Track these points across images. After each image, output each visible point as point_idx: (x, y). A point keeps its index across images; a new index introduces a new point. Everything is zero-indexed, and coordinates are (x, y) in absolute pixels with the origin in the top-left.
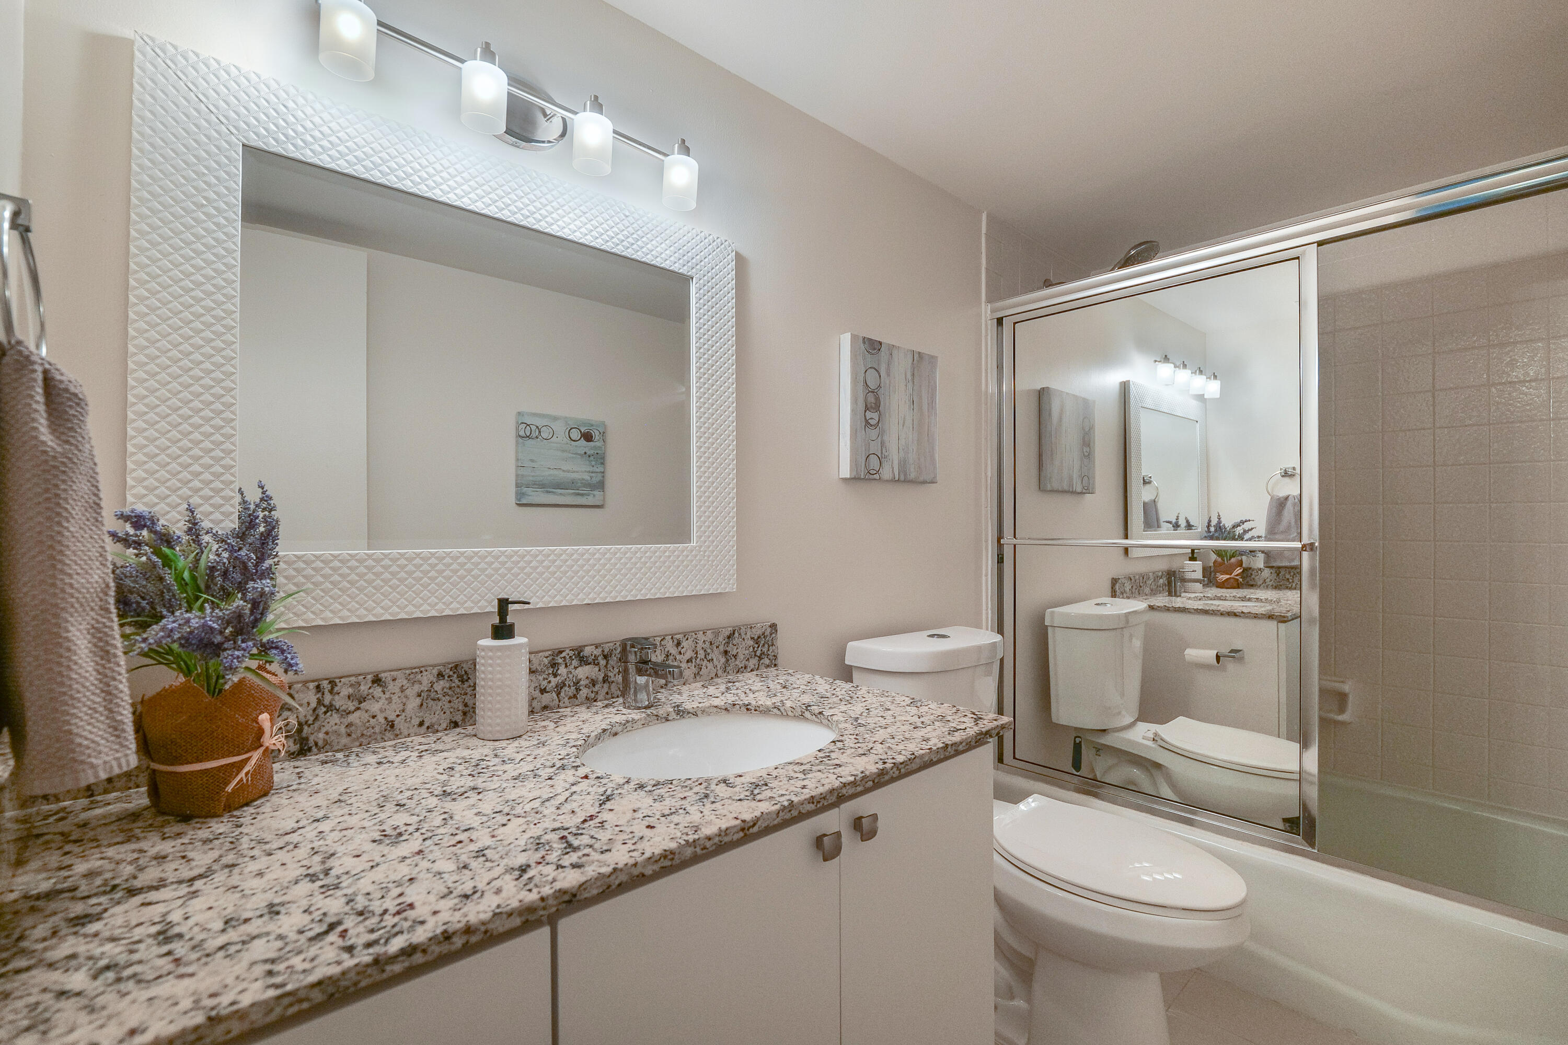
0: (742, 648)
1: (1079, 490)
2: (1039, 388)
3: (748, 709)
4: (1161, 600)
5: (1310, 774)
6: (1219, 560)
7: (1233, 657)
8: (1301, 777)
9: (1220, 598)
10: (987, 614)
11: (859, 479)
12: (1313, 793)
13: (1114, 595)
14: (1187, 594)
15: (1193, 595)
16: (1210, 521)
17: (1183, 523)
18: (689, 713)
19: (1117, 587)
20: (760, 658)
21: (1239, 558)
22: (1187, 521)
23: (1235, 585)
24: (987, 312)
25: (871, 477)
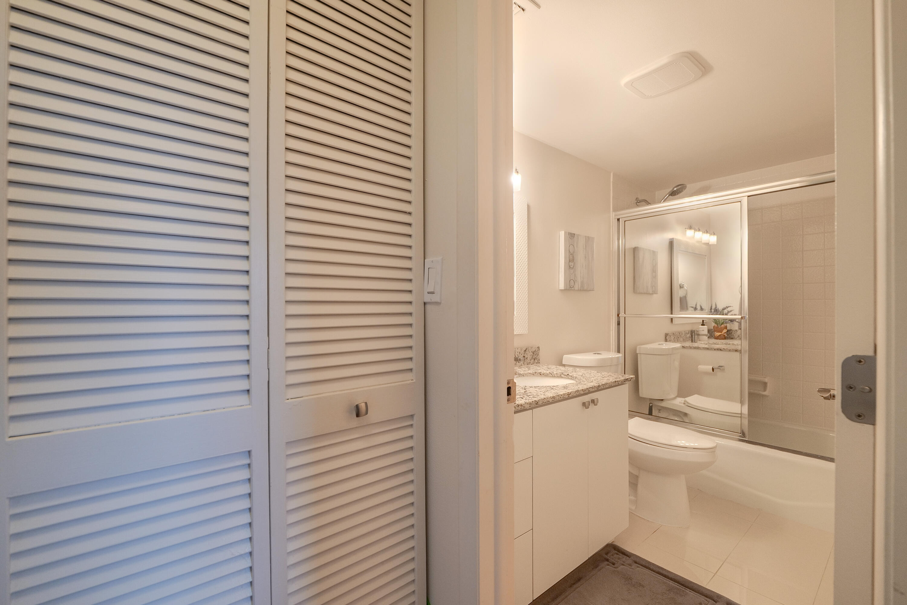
0: (529, 355)
1: (651, 293)
2: (634, 247)
3: (540, 374)
4: (688, 344)
5: (745, 415)
6: (716, 325)
7: (720, 369)
8: (741, 415)
9: (715, 344)
10: (613, 347)
11: (567, 290)
12: (746, 422)
13: (666, 340)
14: (700, 342)
15: (703, 342)
16: (711, 307)
17: (699, 308)
18: (521, 375)
19: (667, 337)
20: (534, 360)
21: (726, 325)
22: (701, 307)
23: (724, 337)
24: (613, 216)
25: (571, 289)
